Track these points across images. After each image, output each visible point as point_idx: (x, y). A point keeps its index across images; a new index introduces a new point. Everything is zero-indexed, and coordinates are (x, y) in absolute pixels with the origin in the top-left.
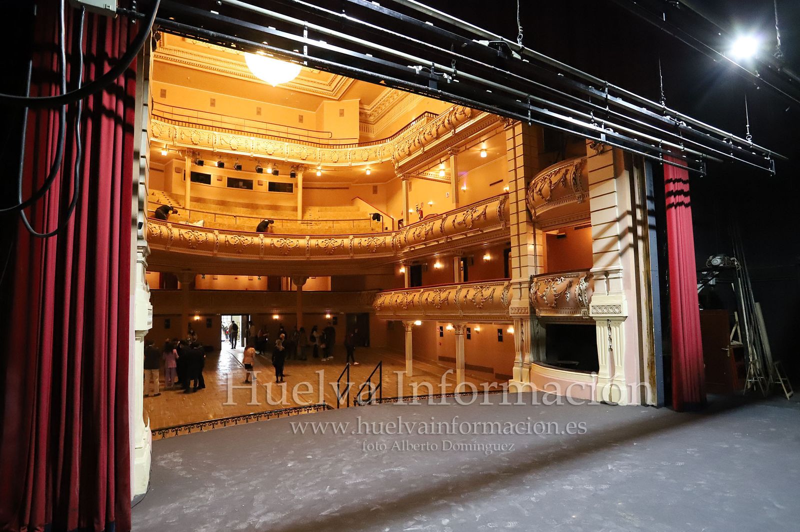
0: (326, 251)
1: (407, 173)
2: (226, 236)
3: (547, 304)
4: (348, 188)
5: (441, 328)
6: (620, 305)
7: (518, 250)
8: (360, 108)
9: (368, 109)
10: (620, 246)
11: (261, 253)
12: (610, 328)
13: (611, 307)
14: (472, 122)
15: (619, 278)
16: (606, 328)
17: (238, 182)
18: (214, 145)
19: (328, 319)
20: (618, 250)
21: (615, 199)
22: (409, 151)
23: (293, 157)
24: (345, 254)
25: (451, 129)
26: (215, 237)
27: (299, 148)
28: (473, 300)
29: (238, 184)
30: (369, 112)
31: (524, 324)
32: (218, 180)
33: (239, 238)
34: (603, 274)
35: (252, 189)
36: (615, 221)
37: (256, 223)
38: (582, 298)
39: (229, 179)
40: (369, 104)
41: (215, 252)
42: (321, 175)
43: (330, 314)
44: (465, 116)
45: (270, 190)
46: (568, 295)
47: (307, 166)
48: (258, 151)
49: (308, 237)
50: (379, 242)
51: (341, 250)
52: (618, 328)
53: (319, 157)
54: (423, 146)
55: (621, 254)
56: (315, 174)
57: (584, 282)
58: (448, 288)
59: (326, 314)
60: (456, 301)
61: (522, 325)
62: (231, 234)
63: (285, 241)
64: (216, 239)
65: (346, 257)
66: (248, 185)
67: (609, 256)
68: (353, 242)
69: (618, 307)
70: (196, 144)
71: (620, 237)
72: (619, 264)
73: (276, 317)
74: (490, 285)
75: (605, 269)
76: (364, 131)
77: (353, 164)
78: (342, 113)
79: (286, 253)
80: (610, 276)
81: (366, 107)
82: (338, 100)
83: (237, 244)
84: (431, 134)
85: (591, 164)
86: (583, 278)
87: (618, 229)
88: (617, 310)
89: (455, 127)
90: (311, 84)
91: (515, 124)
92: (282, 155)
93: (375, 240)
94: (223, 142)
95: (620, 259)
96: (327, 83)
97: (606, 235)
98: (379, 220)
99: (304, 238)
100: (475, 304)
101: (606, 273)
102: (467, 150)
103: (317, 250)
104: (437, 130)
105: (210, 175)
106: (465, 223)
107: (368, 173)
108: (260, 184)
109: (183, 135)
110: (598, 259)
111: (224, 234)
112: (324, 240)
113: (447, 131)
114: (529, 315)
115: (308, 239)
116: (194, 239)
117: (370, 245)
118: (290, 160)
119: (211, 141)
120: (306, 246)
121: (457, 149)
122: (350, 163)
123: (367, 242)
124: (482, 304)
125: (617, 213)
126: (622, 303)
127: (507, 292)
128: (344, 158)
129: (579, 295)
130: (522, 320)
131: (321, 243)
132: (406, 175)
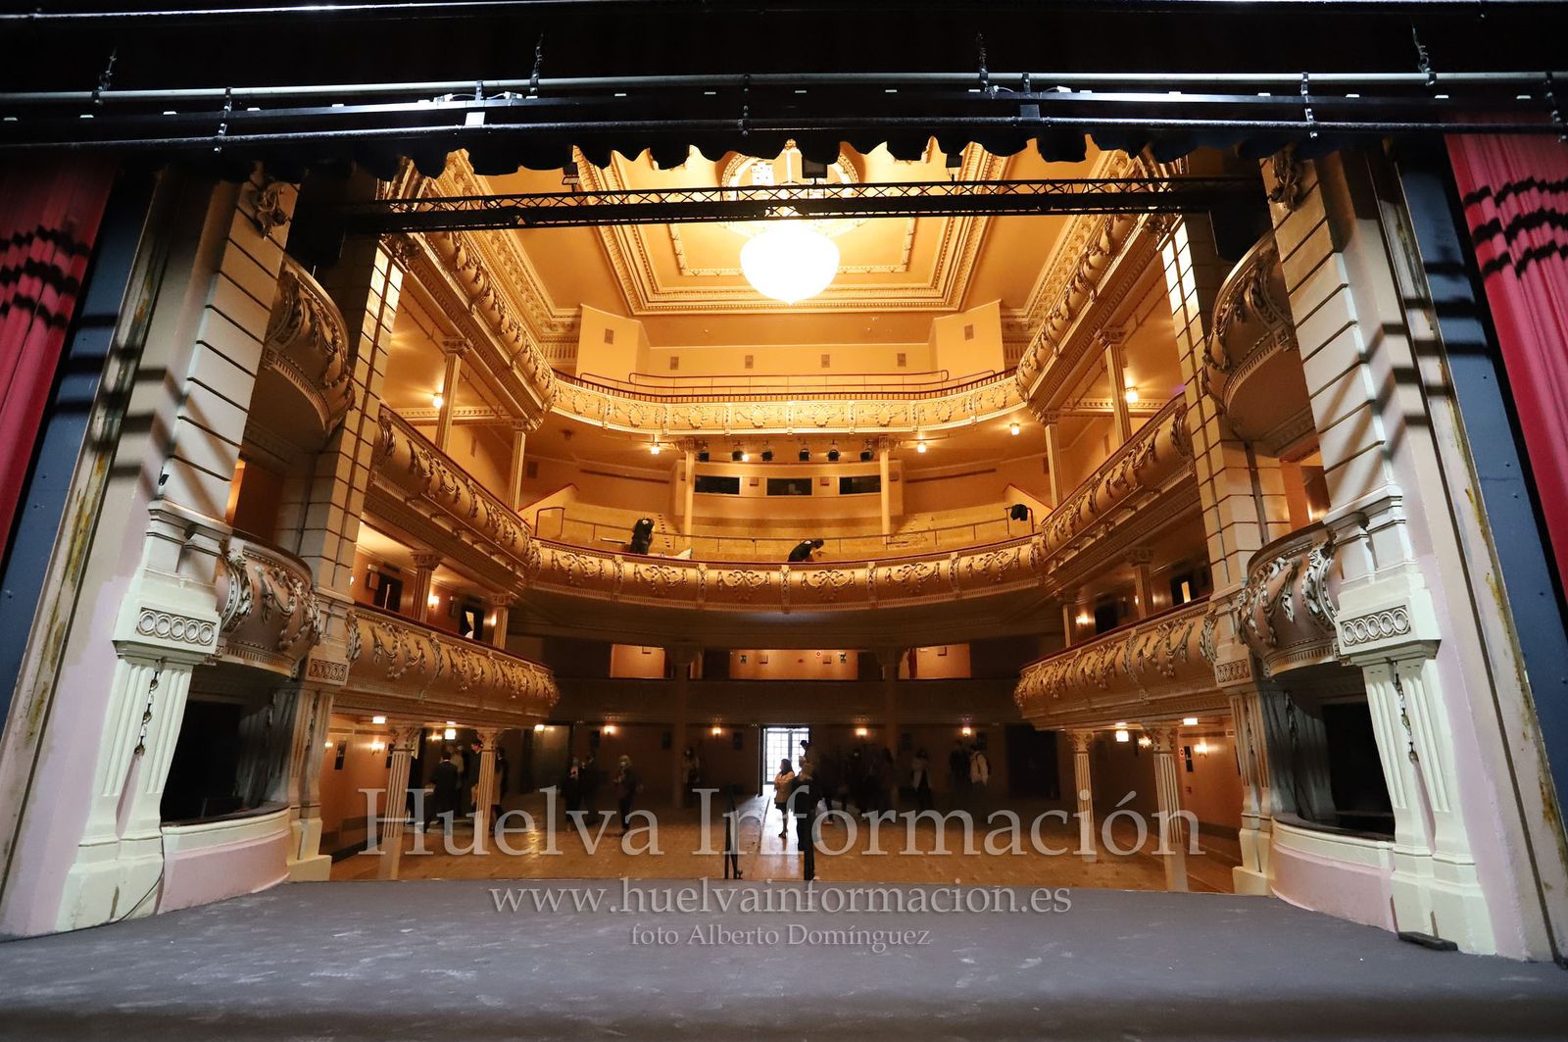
0: (905, 588)
1: (1049, 409)
2: (720, 573)
3: (1261, 638)
4: (993, 470)
5: (1188, 750)
6: (1404, 607)
7: (1215, 514)
8: (1002, 317)
9: (1022, 314)
10: (1381, 430)
11: (784, 601)
12: (1398, 685)
13: (1382, 615)
14: (1119, 260)
15: (1393, 523)
16: (1390, 686)
17: (788, 484)
18: (726, 424)
19: (967, 738)
20: (1378, 443)
21: (1348, 305)
22: (1037, 361)
23: (864, 423)
24: (941, 590)
25: (1087, 290)
26: (699, 575)
27: (874, 407)
28: (1154, 660)
29: (788, 488)
30: (1025, 320)
31: (1249, 706)
32: (751, 485)
33: (744, 574)
34: (1353, 525)
35: (810, 494)
36: (1355, 366)
37: (789, 548)
38: (1319, 606)
39: (770, 481)
40: (1021, 305)
41: (701, 601)
42: (927, 450)
43: (972, 726)
44: (1102, 254)
45: (842, 491)
46: (1289, 603)
47: (892, 437)
48: (801, 424)
49: (871, 565)
50: (1006, 560)
51: (935, 583)
52: (1418, 683)
53: (912, 416)
54: (1055, 343)
55: (1390, 454)
56: (913, 451)
57: (1320, 557)
58: (1116, 638)
59: (962, 726)
60: (1125, 666)
61: (1247, 709)
62: (730, 569)
63: (829, 574)
64: (700, 578)
65: (947, 598)
66: (804, 487)
67: (1362, 465)
68: (956, 565)
69: (1399, 612)
70: (697, 428)
71: (1378, 405)
72: (1390, 482)
73: (862, 732)
74: (1186, 618)
75: (1353, 506)
76: (1012, 357)
77: (980, 419)
78: (969, 333)
79: (832, 598)
80: (1374, 523)
81: (1018, 312)
82: (959, 311)
83: (740, 585)
84: (1060, 314)
85: (1284, 240)
86: (1318, 549)
87: (1368, 382)
88: (1399, 625)
89: (1094, 286)
90: (893, 294)
91: (1172, 228)
92: (843, 423)
93: (999, 557)
94: (739, 417)
95: (1388, 470)
96: (928, 285)
97: (1343, 410)
98: (1024, 518)
99: (865, 567)
100: (1159, 668)
101: (1361, 517)
102: (1140, 329)
103: (890, 588)
104: (1067, 303)
105: (738, 479)
106: (1125, 482)
107: (1015, 431)
108: (825, 483)
109: (677, 416)
110: (1339, 480)
111: (717, 569)
112: (901, 567)
113: (1084, 299)
114: (1250, 679)
115: (871, 567)
116: (660, 580)
117: (990, 566)
118: (858, 431)
119: (719, 419)
120: (868, 580)
121: (1117, 331)
122: (973, 417)
123: (983, 562)
124: (1170, 666)
125: (1359, 341)
126: (1408, 599)
127: (1214, 628)
128: (961, 409)
129: (1309, 596)
130: (1244, 695)
131: (896, 572)
132: (1049, 413)
